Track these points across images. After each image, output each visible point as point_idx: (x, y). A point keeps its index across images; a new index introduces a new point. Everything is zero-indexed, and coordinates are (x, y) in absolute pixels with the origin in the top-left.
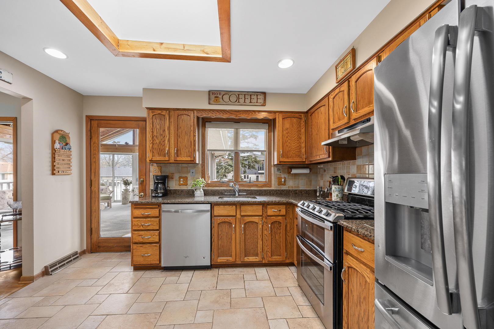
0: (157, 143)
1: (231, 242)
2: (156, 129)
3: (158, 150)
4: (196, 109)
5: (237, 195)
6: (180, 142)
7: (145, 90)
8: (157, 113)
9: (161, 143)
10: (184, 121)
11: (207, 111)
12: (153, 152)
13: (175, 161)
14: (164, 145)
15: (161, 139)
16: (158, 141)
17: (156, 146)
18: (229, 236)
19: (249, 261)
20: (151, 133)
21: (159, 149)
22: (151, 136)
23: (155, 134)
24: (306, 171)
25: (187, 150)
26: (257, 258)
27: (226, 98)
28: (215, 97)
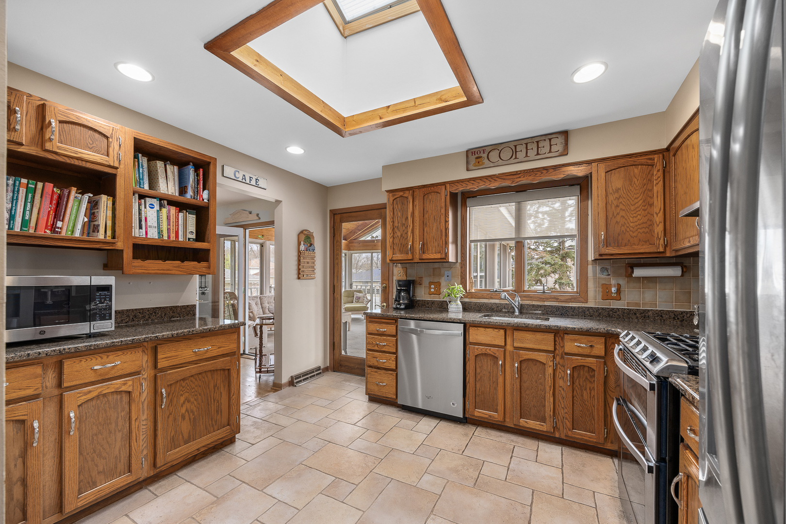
0: (398, 236)
1: (496, 389)
2: (398, 217)
3: (400, 246)
4: (448, 182)
5: (517, 314)
6: (427, 232)
7: (386, 168)
8: (399, 196)
9: (403, 236)
10: (431, 202)
11: (465, 182)
12: (394, 249)
13: (420, 259)
14: (406, 239)
15: (403, 231)
16: (399, 234)
17: (396, 241)
18: (493, 378)
19: (528, 426)
20: (391, 224)
21: (401, 244)
22: (391, 228)
23: (396, 224)
24: (676, 272)
25: (436, 243)
26: (543, 425)
27: (494, 156)
28: (477, 158)
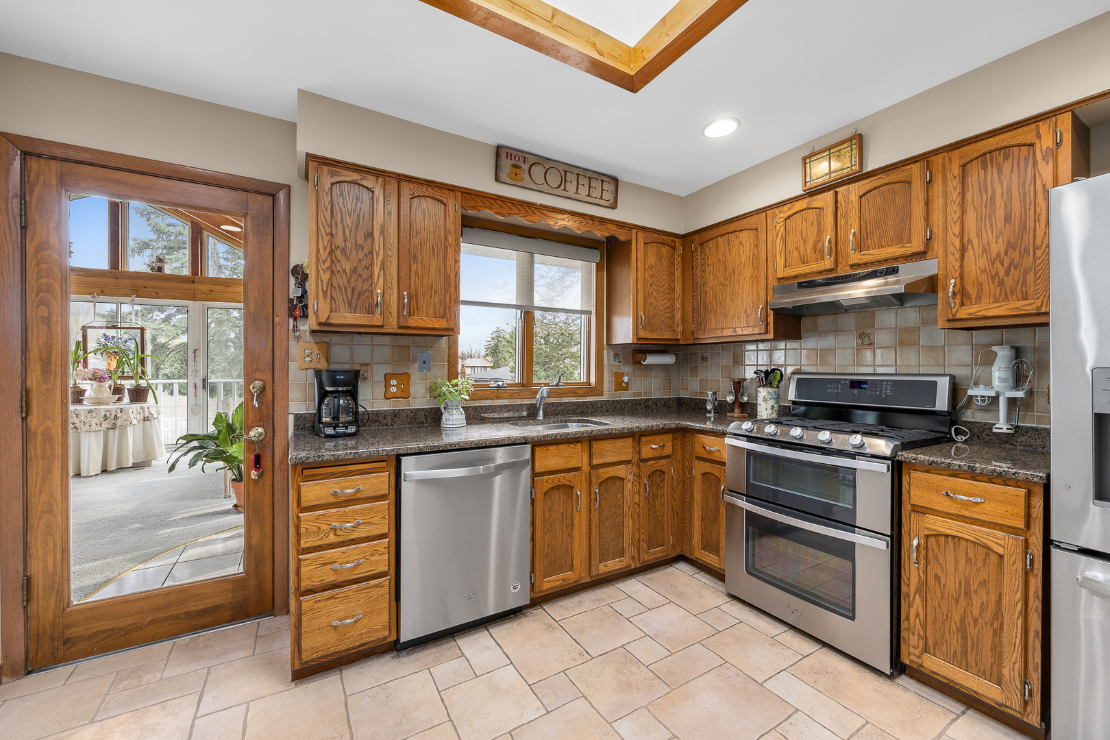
0: (344, 271)
1: (571, 535)
2: (344, 227)
3: (349, 293)
6: (417, 273)
9: (360, 271)
11: (488, 200)
14: (367, 280)
15: (360, 261)
16: (348, 266)
17: (341, 281)
18: (566, 520)
20: (326, 239)
21: (353, 290)
22: (325, 249)
23: (338, 241)
25: (436, 299)
27: (538, 172)
28: (514, 166)
